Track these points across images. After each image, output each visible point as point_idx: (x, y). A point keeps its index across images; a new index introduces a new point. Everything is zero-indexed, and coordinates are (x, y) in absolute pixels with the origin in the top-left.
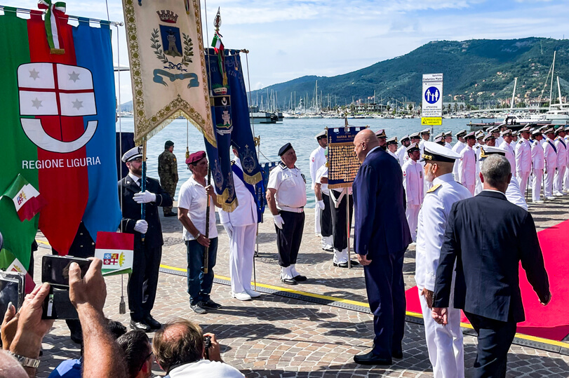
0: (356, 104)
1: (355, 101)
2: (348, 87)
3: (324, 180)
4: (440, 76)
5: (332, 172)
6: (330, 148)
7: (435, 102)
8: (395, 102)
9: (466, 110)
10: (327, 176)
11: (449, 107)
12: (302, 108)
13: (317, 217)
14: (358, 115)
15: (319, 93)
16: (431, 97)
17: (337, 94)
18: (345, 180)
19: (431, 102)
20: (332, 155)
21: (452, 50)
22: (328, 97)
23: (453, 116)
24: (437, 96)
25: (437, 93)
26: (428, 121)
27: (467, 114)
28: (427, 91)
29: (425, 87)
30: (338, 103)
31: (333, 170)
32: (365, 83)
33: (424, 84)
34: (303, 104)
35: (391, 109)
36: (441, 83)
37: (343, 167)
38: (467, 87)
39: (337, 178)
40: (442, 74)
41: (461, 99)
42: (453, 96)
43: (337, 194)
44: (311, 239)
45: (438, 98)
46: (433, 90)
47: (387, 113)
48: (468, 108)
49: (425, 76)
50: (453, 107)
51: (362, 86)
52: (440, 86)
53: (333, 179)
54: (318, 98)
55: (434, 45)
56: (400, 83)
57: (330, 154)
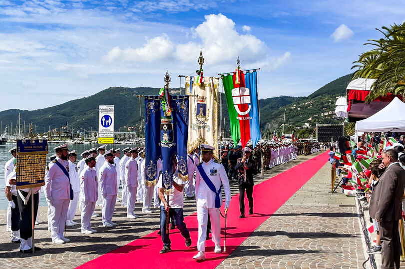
0: (52, 132)
1: (52, 130)
2: (46, 119)
3: (12, 182)
4: (112, 107)
5: (19, 175)
6: (19, 156)
7: (108, 126)
8: (83, 131)
9: (137, 138)
10: (15, 178)
11: (124, 136)
12: (7, 135)
13: (9, 215)
14: (54, 140)
15: (22, 123)
16: (105, 122)
17: (37, 124)
18: (30, 182)
19: (105, 126)
20: (20, 162)
21: (127, 94)
22: (30, 126)
23: (127, 142)
24: (110, 122)
25: (110, 119)
26: (103, 141)
27: (137, 140)
28: (102, 118)
29: (101, 115)
30: (38, 131)
31: (21, 174)
32: (60, 116)
33: (100, 113)
34: (7, 132)
35: (80, 136)
36: (113, 113)
37: (29, 171)
38: (137, 121)
39: (24, 181)
40: (113, 106)
41: (132, 130)
42: (127, 127)
43: (25, 194)
44: (3, 233)
45: (111, 123)
46: (107, 117)
47: (77, 139)
48: (138, 137)
49: (101, 107)
50: (127, 135)
51: (57, 118)
52: (112, 115)
53: (20, 181)
54: (21, 127)
55: (112, 90)
56: (87, 117)
57: (19, 161)
